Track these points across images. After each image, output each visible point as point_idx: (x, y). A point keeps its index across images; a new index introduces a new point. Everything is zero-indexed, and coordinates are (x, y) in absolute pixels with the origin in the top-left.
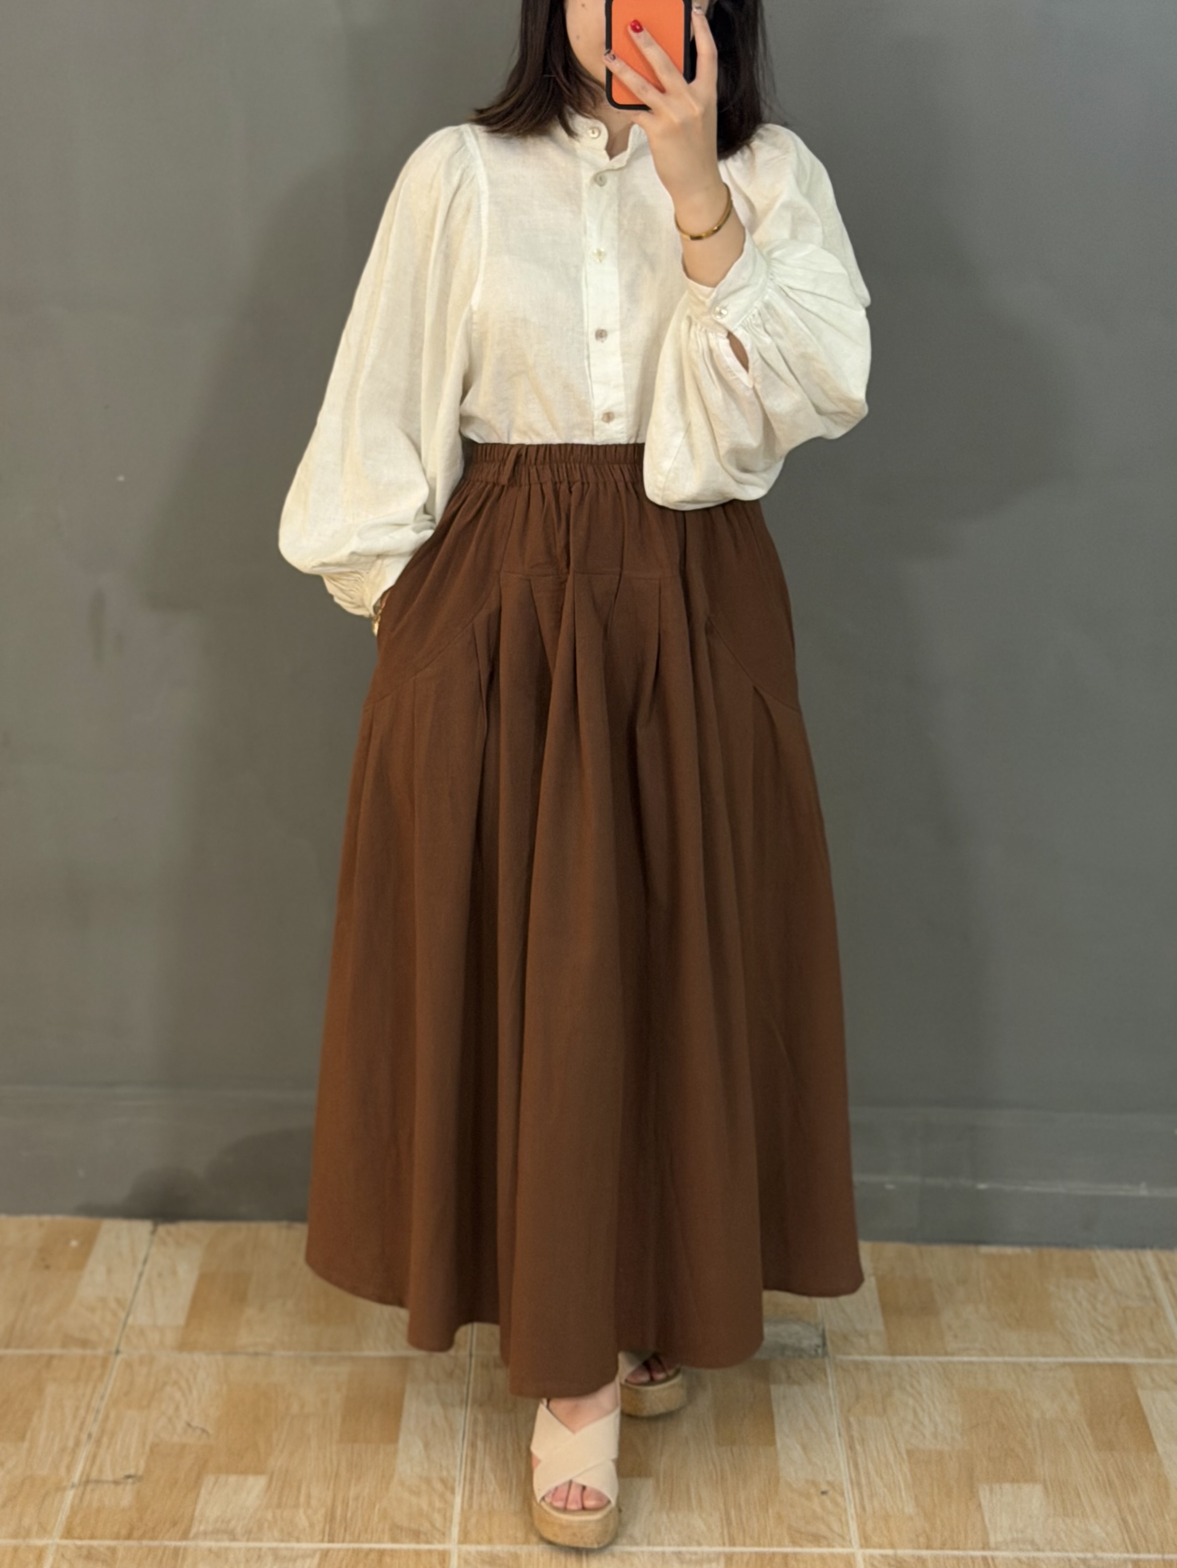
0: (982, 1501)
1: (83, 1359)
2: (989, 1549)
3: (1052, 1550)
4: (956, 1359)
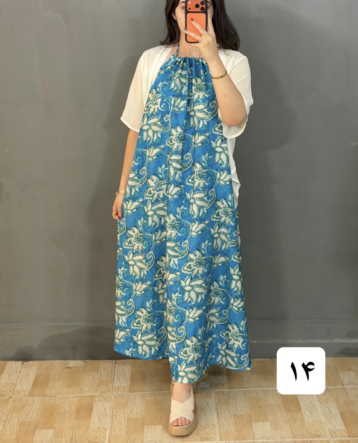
0: (253, 427)
2: (255, 440)
3: (272, 439)
4: (247, 389)
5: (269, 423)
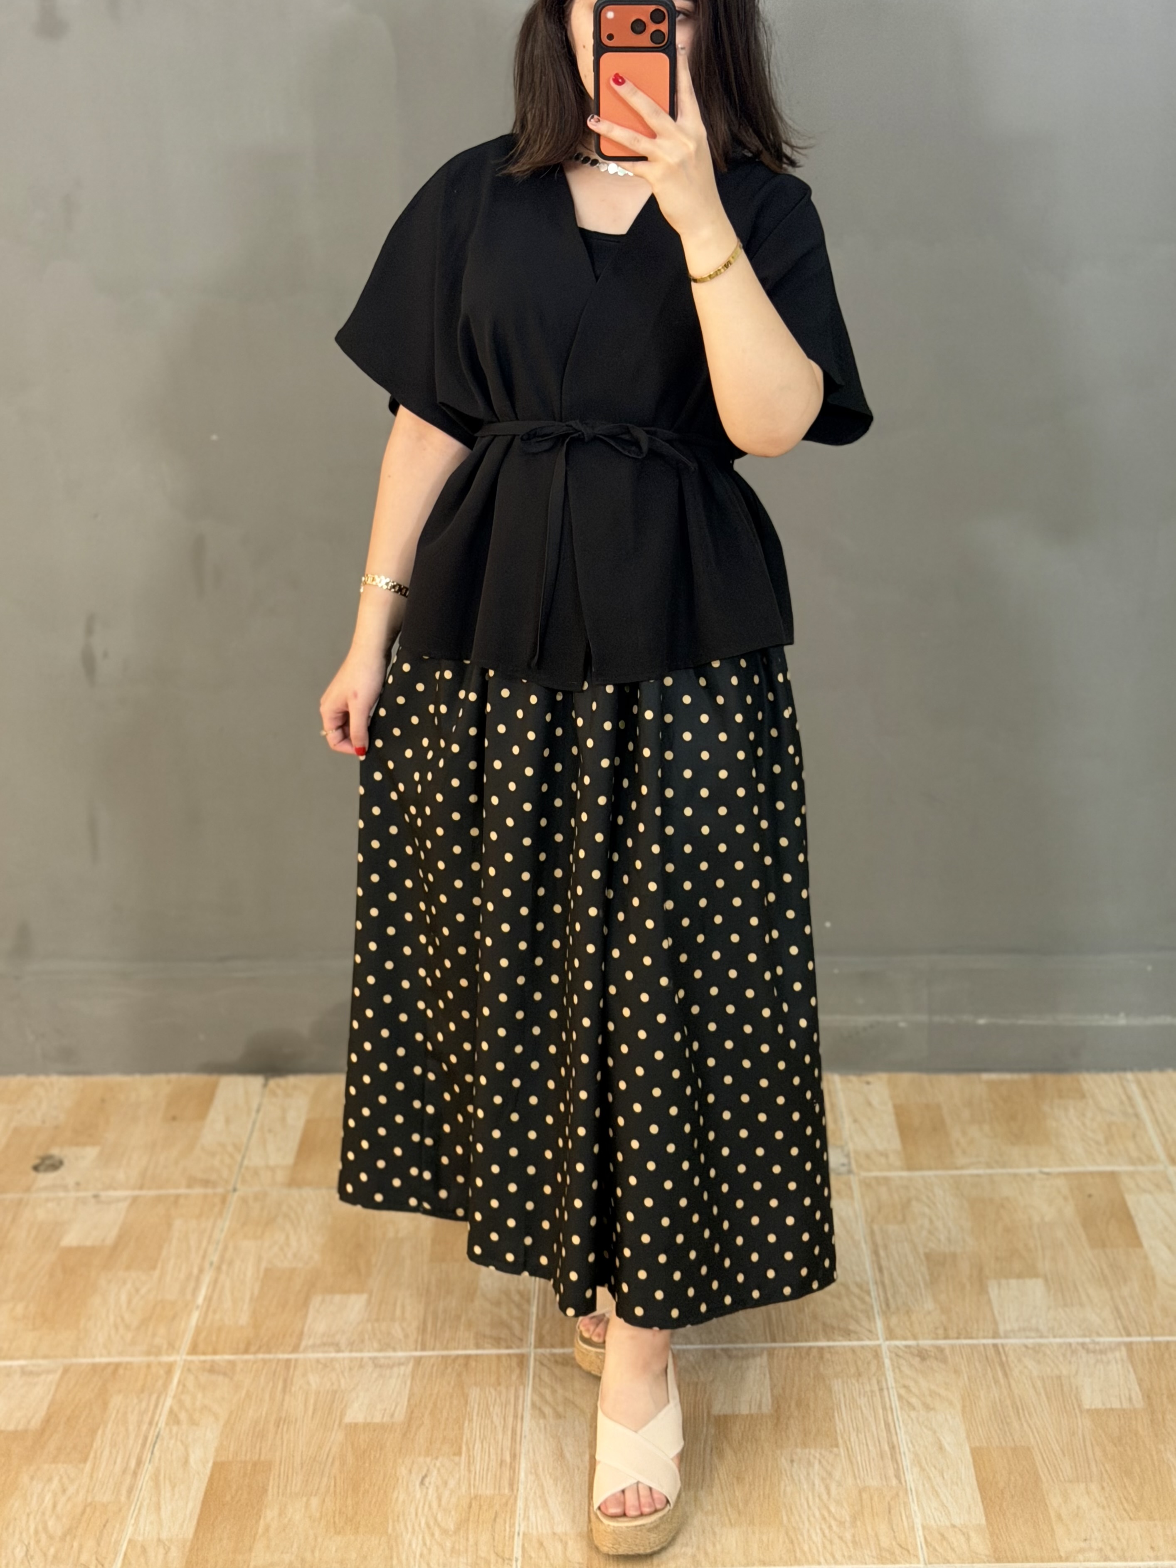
0: (992, 1295)
1: (205, 1196)
2: (1000, 1337)
3: (1054, 1337)
4: (965, 1172)
5: (1040, 1282)
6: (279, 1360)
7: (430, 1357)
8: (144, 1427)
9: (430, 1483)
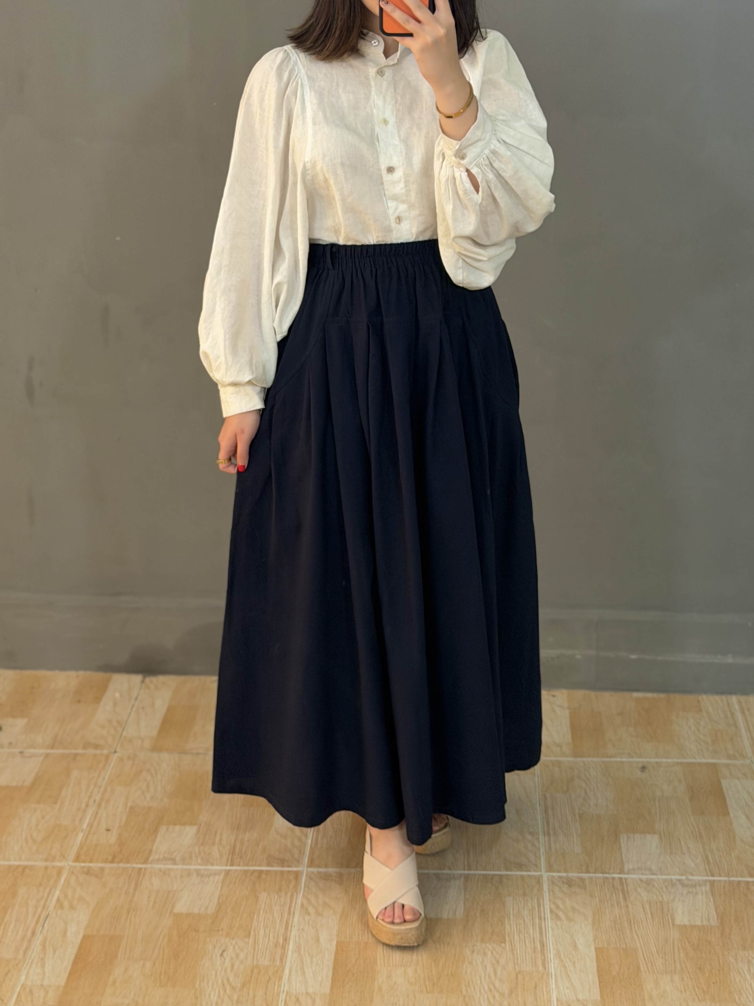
0: (622, 845)
1: (95, 755)
2: (624, 873)
4: (612, 759)
5: (656, 837)
6: (133, 868)
7: (236, 870)
8: (40, 909)
9: (227, 956)
